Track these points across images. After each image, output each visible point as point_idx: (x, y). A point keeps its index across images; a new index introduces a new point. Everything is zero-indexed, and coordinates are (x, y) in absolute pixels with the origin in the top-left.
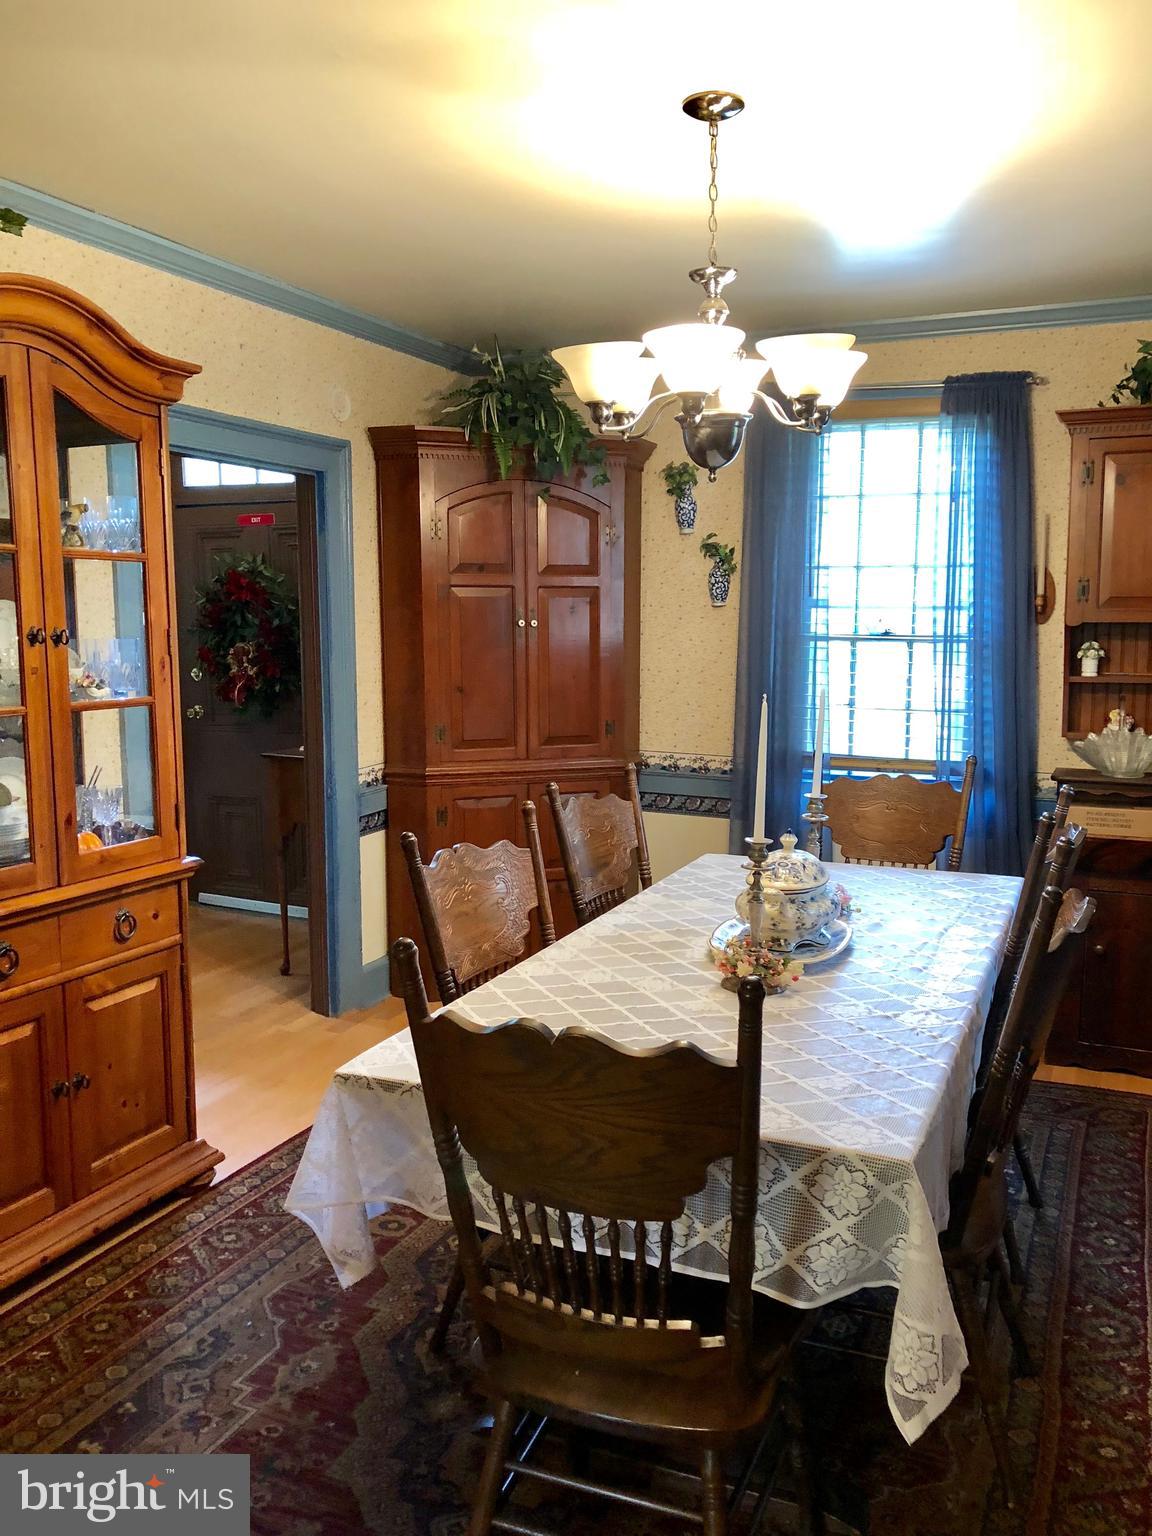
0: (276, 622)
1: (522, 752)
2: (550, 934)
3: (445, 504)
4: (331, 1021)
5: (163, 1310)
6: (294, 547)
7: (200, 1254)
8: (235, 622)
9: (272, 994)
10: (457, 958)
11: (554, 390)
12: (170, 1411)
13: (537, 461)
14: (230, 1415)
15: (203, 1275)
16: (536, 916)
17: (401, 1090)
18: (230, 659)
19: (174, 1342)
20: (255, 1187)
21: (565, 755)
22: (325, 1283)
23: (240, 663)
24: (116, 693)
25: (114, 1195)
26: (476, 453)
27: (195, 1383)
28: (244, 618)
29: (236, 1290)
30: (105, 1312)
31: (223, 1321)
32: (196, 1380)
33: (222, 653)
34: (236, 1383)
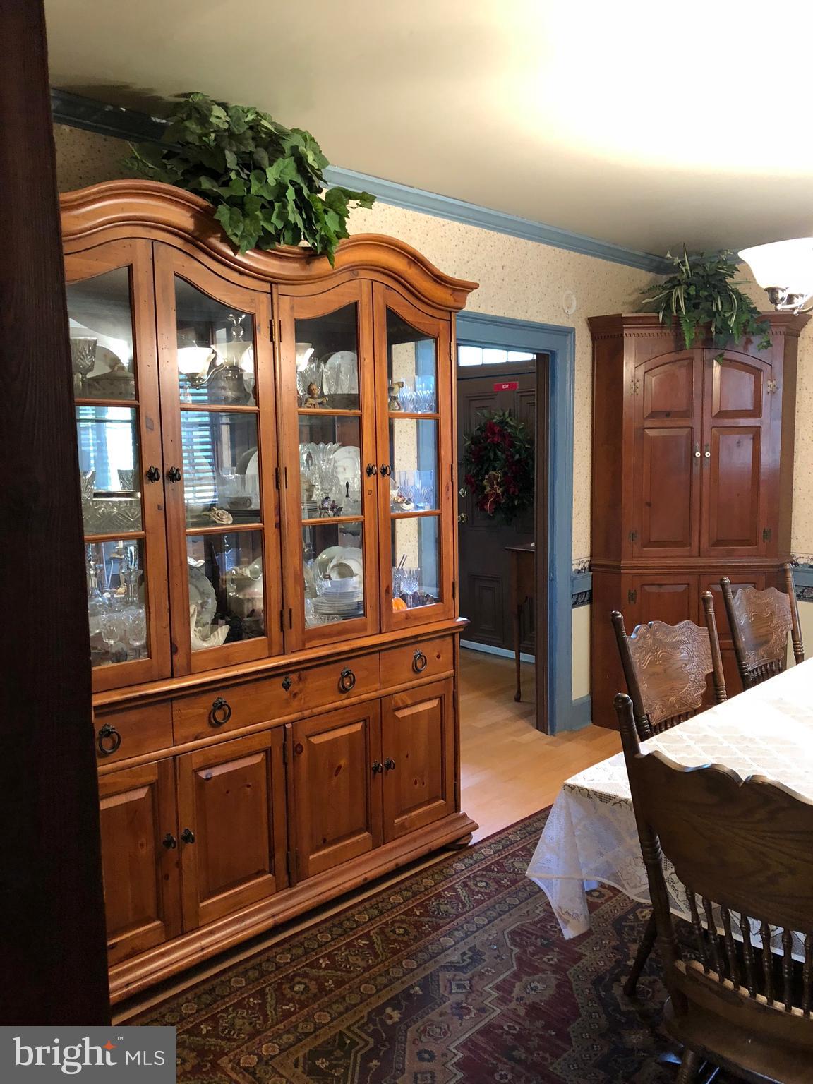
0: (517, 457)
1: (695, 552)
2: (722, 694)
3: (642, 369)
4: (549, 738)
5: (438, 927)
6: (532, 404)
7: (463, 893)
8: (489, 457)
9: (509, 715)
10: (651, 706)
11: (729, 280)
12: (444, 1000)
13: (714, 333)
14: (482, 1010)
15: (464, 908)
16: (712, 679)
17: (612, 802)
18: (485, 483)
19: (446, 950)
20: (499, 851)
21: (730, 554)
22: (547, 928)
23: (492, 486)
24: (418, 507)
25: (408, 842)
26: (666, 331)
27: (460, 982)
28: (495, 454)
29: (486, 921)
30: (403, 921)
31: (477, 942)
32: (461, 980)
33: (480, 478)
34: (487, 988)
